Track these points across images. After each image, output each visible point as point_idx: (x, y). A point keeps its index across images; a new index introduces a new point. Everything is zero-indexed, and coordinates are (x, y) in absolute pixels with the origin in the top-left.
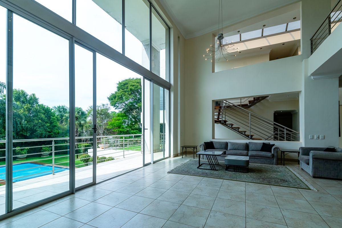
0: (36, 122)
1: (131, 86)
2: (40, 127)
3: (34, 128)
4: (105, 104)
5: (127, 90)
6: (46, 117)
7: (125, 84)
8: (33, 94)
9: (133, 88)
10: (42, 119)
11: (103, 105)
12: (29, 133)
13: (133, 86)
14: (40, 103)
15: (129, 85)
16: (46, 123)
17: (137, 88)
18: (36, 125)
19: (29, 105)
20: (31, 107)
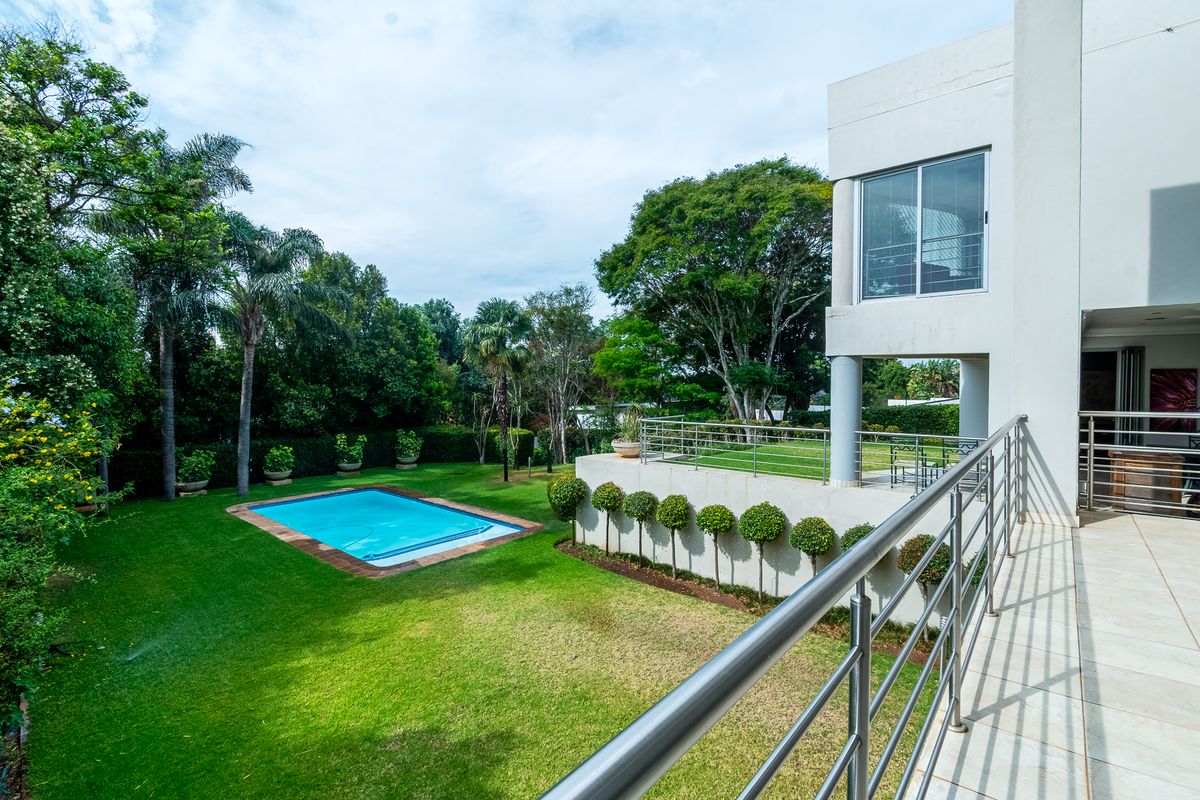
0: (383, 353)
1: (697, 206)
2: (392, 370)
3: (378, 374)
4: (573, 287)
5: (681, 225)
6: (407, 337)
7: (669, 206)
8: (369, 267)
9: (706, 214)
10: (396, 346)
11: (568, 292)
12: (365, 390)
13: (706, 205)
14: (389, 295)
15: (686, 206)
16: (409, 356)
17: (722, 212)
18: (385, 365)
19: (361, 300)
20: (367, 304)
